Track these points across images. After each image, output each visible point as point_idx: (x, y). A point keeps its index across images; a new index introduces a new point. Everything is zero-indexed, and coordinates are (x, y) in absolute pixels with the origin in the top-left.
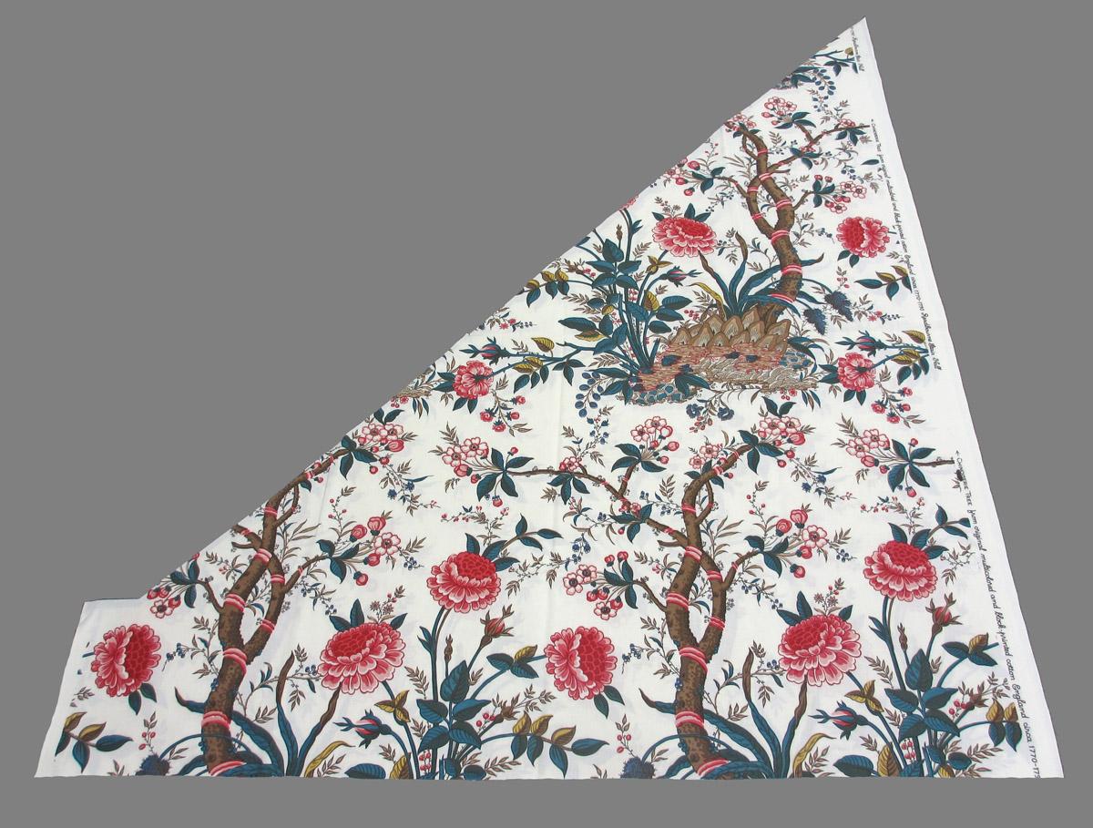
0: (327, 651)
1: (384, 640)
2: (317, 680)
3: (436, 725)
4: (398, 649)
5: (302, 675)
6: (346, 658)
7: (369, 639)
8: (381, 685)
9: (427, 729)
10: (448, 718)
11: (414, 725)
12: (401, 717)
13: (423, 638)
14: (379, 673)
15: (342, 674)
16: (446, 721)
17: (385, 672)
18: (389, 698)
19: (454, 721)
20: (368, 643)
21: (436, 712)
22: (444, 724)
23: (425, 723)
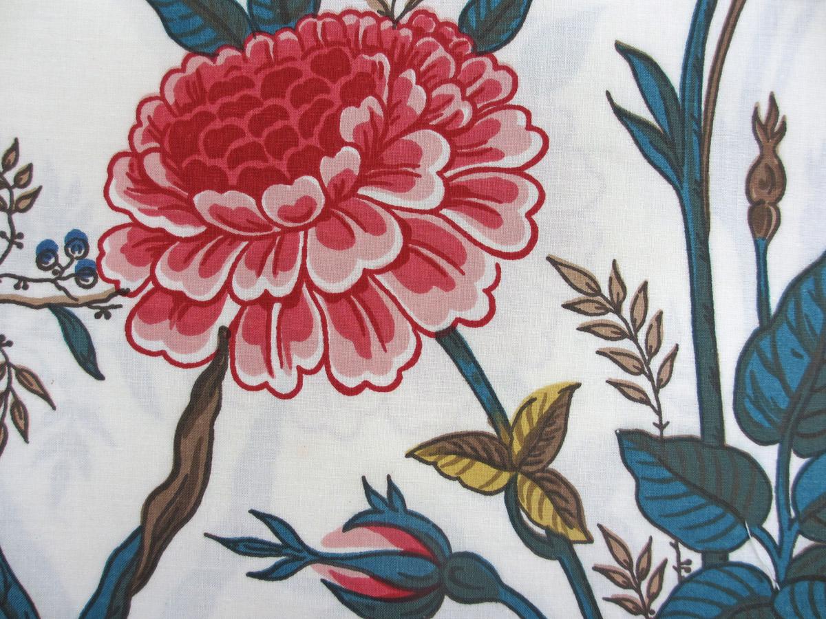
0: (136, 158)
1: (433, 108)
2: (104, 313)
3: (716, 559)
4: (509, 162)
5: (23, 282)
6: (235, 200)
7: (353, 97)
8: (434, 351)
9: (671, 579)
10: (772, 525)
11: (607, 560)
12: (543, 514)
13: (637, 106)
14: (419, 287)
15: (227, 288)
16: (765, 539)
17: (448, 285)
18: (478, 421)
19: (802, 543)
20: (351, 119)
21: (714, 499)
22: (752, 554)
23: (663, 548)
